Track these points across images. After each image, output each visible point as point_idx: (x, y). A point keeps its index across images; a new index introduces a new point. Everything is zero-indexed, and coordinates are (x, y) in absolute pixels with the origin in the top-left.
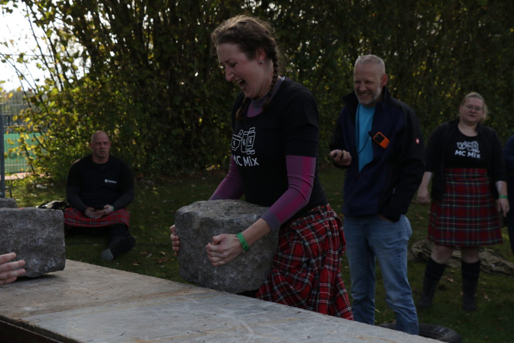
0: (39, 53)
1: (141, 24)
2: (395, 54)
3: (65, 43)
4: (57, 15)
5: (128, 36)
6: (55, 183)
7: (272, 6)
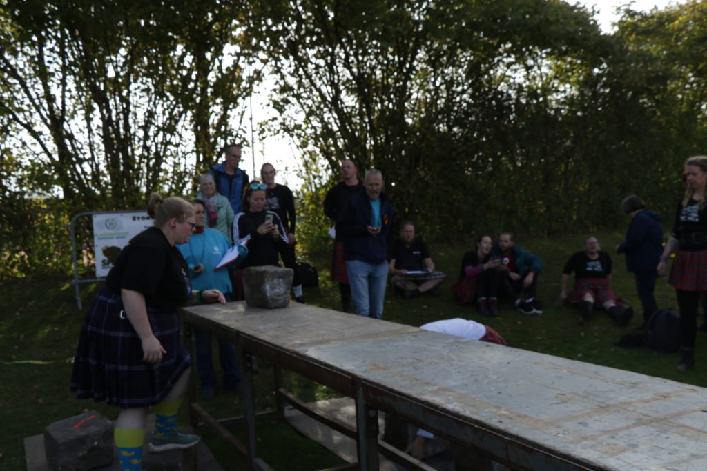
0: (297, 168)
1: (365, 146)
2: (543, 160)
3: (314, 160)
4: (309, 142)
5: (356, 155)
6: (309, 255)
7: (455, 129)
